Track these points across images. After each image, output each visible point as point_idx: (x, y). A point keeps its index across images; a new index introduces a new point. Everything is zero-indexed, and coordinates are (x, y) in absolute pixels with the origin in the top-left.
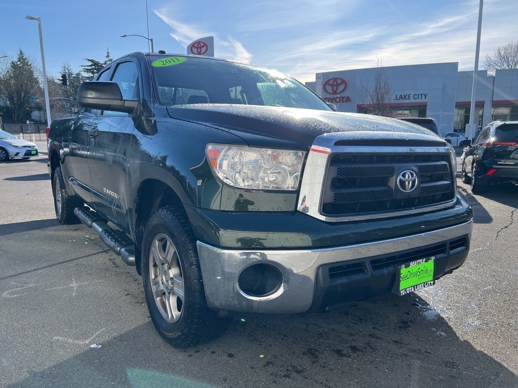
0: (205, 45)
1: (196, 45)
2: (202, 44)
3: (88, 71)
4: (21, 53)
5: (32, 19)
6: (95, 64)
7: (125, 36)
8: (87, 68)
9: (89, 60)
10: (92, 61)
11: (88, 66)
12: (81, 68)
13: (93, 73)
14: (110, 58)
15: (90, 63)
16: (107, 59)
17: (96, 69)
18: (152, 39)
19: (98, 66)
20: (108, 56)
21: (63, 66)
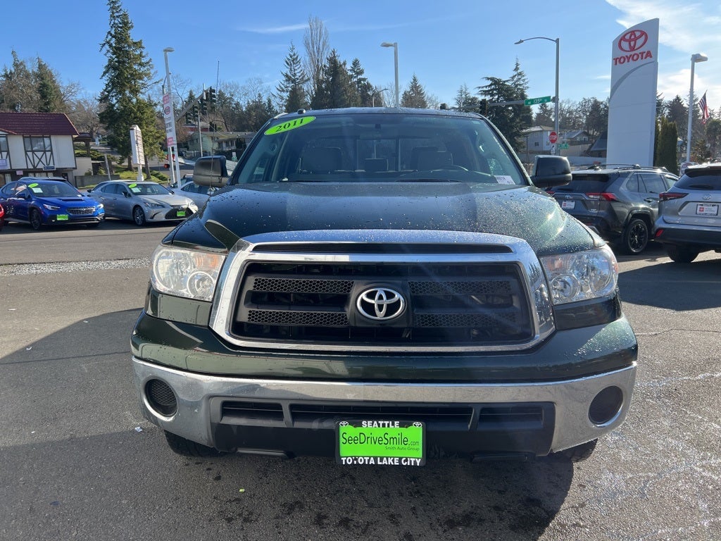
0: (643, 33)
1: (627, 37)
2: (638, 34)
3: (485, 93)
4: (415, 80)
5: (387, 46)
6: (496, 82)
7: (521, 41)
8: (485, 89)
9: (488, 79)
10: (492, 79)
11: (486, 87)
12: (478, 90)
13: (492, 95)
14: (519, 71)
15: (490, 82)
16: (515, 73)
17: (495, 89)
18: (558, 39)
19: (499, 84)
20: (516, 69)
21: (459, 89)
